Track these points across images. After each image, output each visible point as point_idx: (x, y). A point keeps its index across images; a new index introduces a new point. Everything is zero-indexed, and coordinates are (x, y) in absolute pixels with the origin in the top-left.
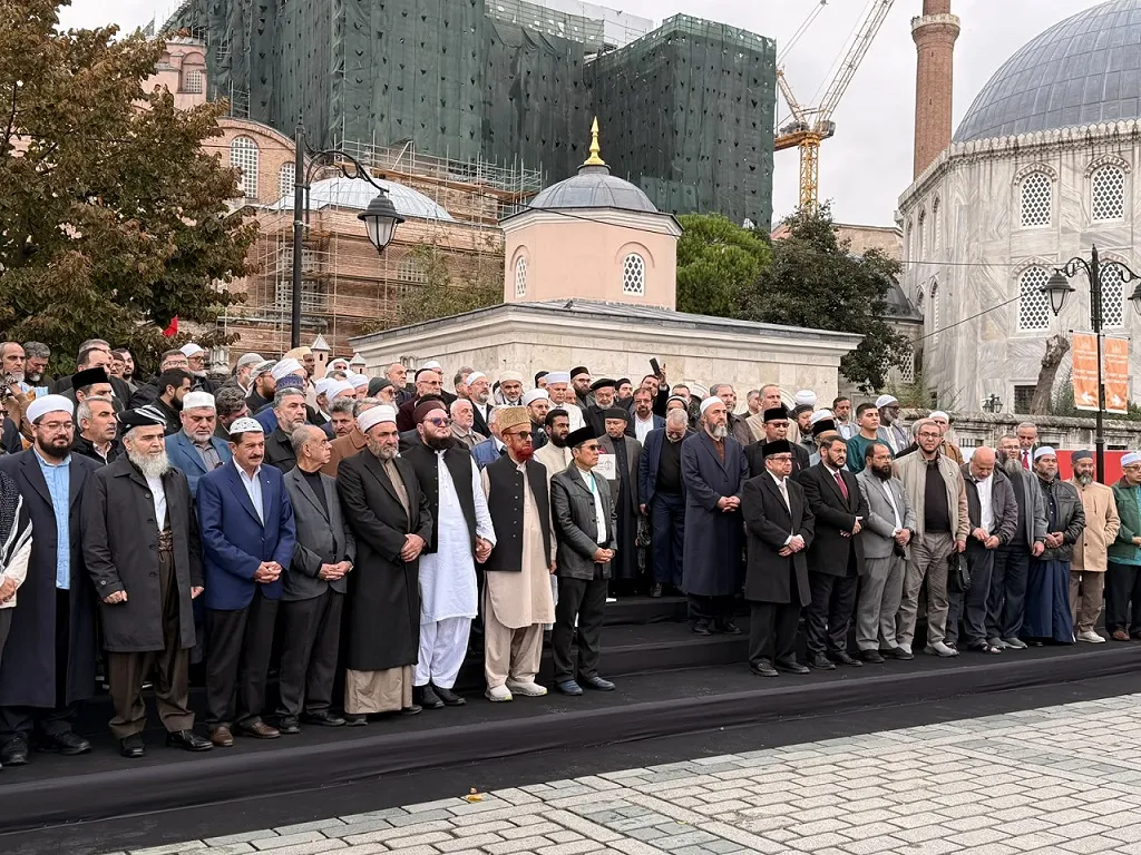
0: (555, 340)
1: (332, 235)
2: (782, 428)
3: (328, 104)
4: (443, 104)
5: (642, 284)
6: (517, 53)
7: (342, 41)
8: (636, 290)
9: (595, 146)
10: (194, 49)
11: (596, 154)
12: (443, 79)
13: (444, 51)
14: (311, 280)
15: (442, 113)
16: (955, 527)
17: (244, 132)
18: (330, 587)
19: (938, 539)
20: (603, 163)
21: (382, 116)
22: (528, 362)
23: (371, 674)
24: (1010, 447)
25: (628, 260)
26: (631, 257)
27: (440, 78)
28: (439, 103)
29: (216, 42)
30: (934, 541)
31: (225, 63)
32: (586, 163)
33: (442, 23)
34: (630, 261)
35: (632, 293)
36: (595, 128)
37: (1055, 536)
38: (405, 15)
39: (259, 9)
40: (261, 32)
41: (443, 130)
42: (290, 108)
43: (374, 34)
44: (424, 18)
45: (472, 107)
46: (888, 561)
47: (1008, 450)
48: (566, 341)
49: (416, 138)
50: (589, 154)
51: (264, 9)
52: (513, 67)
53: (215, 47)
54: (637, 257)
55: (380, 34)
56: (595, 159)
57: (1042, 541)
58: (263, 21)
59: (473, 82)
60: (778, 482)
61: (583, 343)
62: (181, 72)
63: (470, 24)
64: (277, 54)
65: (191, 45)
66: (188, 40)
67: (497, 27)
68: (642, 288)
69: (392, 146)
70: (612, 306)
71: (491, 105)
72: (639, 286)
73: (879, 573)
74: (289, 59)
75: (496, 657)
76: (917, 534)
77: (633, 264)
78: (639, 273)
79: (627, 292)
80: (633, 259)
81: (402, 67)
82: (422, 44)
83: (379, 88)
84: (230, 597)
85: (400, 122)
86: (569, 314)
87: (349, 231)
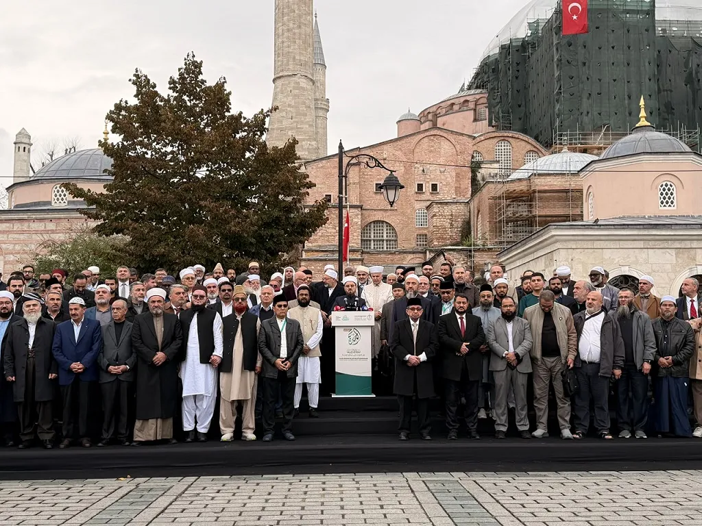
0: (589, 245)
1: (534, 192)
2: (446, 295)
3: (554, 112)
4: (630, 98)
5: (675, 201)
6: (689, 54)
7: (560, 73)
8: (670, 206)
9: (643, 113)
10: (482, 95)
11: (644, 119)
12: (628, 82)
13: (628, 64)
14: (526, 220)
15: (629, 104)
16: (563, 352)
17: (502, 138)
18: (117, 378)
19: (552, 359)
20: (649, 124)
21: (588, 113)
22: (570, 260)
23: (141, 421)
24: (622, 297)
25: (662, 186)
26: (664, 184)
27: (626, 82)
28: (626, 97)
29: (493, 89)
30: (550, 361)
31: (498, 100)
32: (637, 125)
33: (626, 48)
34: (664, 186)
35: (667, 208)
36: (642, 102)
37: (666, 359)
38: (600, 48)
39: (515, 65)
40: (517, 78)
41: (630, 114)
42: (534, 120)
43: (580, 64)
44: (613, 47)
45: (650, 96)
46: (505, 373)
47: (620, 299)
48: (597, 244)
49: (612, 122)
50: (639, 120)
51: (518, 64)
52: (686, 64)
53: (492, 92)
54: (669, 183)
55: (584, 64)
56: (643, 122)
57: (648, 362)
58: (518, 71)
59: (650, 80)
60: (412, 322)
61: (610, 244)
62: (475, 110)
63: (646, 44)
64: (526, 88)
65: (481, 93)
66: (479, 91)
67: (673, 41)
68: (675, 203)
69: (595, 130)
70: (650, 218)
71: (671, 91)
72: (672, 202)
73: (501, 380)
74: (532, 91)
75: (224, 418)
77: (667, 188)
78: (672, 194)
79: (663, 208)
80: (666, 185)
81: (600, 80)
82: (613, 64)
83: (585, 96)
84: (65, 380)
85: (600, 114)
86: (596, 227)
87: (546, 188)
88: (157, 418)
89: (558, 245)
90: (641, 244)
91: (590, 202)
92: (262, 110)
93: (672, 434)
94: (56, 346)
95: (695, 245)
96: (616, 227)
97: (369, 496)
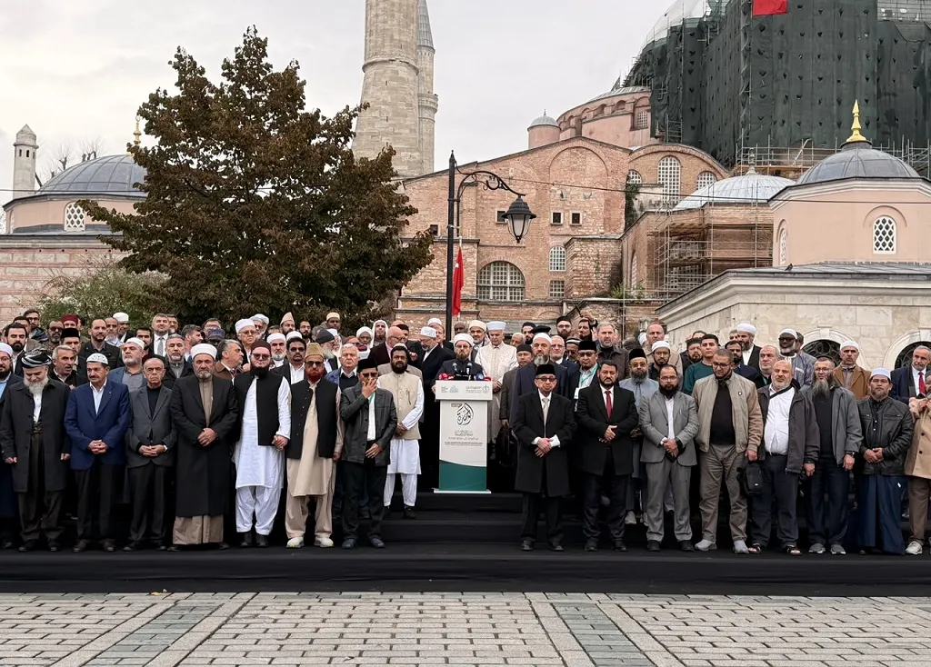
0: (779, 299)
1: (709, 227)
2: (586, 357)
3: (738, 119)
4: (839, 102)
5: (894, 243)
6: (920, 46)
7: (748, 67)
8: (887, 249)
9: (856, 124)
10: (642, 95)
11: (857, 132)
12: (839, 81)
13: (839, 58)
14: (696, 265)
15: (838, 111)
17: (669, 154)
18: (151, 461)
19: (725, 449)
20: (864, 139)
21: (783, 122)
22: (752, 319)
23: (182, 519)
24: (819, 369)
25: (878, 222)
26: (881, 219)
27: (835, 81)
28: (835, 101)
29: (658, 86)
30: (721, 451)
31: (664, 102)
32: (848, 140)
33: (837, 35)
34: (881, 223)
35: (884, 252)
36: (856, 110)
37: (875, 452)
38: (802, 35)
39: (688, 54)
40: (690, 72)
41: (839, 125)
42: (711, 129)
43: (775, 55)
44: (820, 34)
45: (867, 101)
46: (662, 464)
47: (817, 372)
48: (790, 299)
49: (814, 135)
50: (851, 133)
51: (692, 53)
52: (917, 60)
53: (656, 91)
54: (887, 219)
55: (781, 55)
56: (856, 136)
57: (851, 455)
58: (692, 63)
59: (867, 79)
60: (542, 397)
61: (808, 299)
62: (633, 114)
63: (864, 30)
64: (702, 86)
65: (642, 91)
66: (639, 88)
67: (900, 27)
68: (894, 246)
69: (791, 145)
70: (861, 264)
71: (895, 95)
72: (891, 245)
73: (656, 475)
74: (711, 90)
75: (292, 517)
76: (704, 444)
77: (884, 226)
78: (891, 233)
79: (878, 252)
80: (884, 221)
81: (801, 78)
82: (819, 57)
83: (781, 97)
84: (80, 464)
85: (799, 124)
86: (789, 275)
87: (724, 222)
88: (203, 516)
89: (738, 299)
90: (847, 300)
91: (782, 241)
92: (348, 107)
93: (879, 550)
94: (70, 417)
95: (918, 302)
96: (815, 275)
97: (480, 622)
